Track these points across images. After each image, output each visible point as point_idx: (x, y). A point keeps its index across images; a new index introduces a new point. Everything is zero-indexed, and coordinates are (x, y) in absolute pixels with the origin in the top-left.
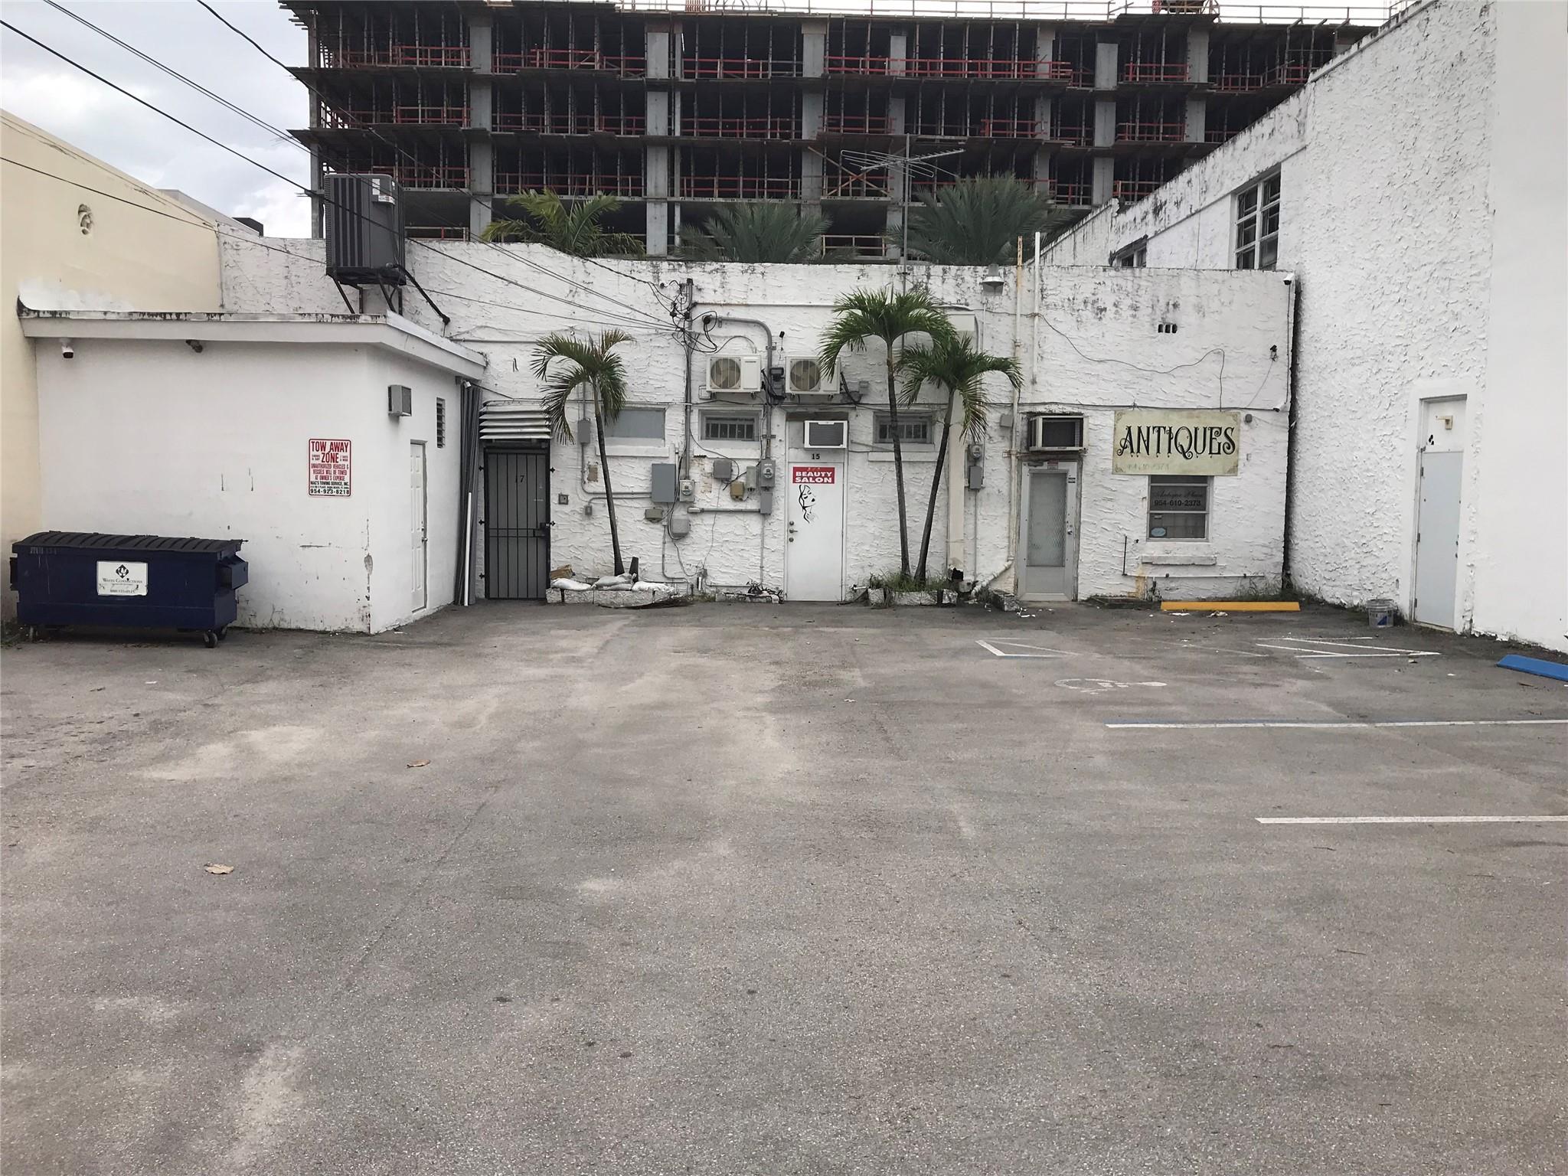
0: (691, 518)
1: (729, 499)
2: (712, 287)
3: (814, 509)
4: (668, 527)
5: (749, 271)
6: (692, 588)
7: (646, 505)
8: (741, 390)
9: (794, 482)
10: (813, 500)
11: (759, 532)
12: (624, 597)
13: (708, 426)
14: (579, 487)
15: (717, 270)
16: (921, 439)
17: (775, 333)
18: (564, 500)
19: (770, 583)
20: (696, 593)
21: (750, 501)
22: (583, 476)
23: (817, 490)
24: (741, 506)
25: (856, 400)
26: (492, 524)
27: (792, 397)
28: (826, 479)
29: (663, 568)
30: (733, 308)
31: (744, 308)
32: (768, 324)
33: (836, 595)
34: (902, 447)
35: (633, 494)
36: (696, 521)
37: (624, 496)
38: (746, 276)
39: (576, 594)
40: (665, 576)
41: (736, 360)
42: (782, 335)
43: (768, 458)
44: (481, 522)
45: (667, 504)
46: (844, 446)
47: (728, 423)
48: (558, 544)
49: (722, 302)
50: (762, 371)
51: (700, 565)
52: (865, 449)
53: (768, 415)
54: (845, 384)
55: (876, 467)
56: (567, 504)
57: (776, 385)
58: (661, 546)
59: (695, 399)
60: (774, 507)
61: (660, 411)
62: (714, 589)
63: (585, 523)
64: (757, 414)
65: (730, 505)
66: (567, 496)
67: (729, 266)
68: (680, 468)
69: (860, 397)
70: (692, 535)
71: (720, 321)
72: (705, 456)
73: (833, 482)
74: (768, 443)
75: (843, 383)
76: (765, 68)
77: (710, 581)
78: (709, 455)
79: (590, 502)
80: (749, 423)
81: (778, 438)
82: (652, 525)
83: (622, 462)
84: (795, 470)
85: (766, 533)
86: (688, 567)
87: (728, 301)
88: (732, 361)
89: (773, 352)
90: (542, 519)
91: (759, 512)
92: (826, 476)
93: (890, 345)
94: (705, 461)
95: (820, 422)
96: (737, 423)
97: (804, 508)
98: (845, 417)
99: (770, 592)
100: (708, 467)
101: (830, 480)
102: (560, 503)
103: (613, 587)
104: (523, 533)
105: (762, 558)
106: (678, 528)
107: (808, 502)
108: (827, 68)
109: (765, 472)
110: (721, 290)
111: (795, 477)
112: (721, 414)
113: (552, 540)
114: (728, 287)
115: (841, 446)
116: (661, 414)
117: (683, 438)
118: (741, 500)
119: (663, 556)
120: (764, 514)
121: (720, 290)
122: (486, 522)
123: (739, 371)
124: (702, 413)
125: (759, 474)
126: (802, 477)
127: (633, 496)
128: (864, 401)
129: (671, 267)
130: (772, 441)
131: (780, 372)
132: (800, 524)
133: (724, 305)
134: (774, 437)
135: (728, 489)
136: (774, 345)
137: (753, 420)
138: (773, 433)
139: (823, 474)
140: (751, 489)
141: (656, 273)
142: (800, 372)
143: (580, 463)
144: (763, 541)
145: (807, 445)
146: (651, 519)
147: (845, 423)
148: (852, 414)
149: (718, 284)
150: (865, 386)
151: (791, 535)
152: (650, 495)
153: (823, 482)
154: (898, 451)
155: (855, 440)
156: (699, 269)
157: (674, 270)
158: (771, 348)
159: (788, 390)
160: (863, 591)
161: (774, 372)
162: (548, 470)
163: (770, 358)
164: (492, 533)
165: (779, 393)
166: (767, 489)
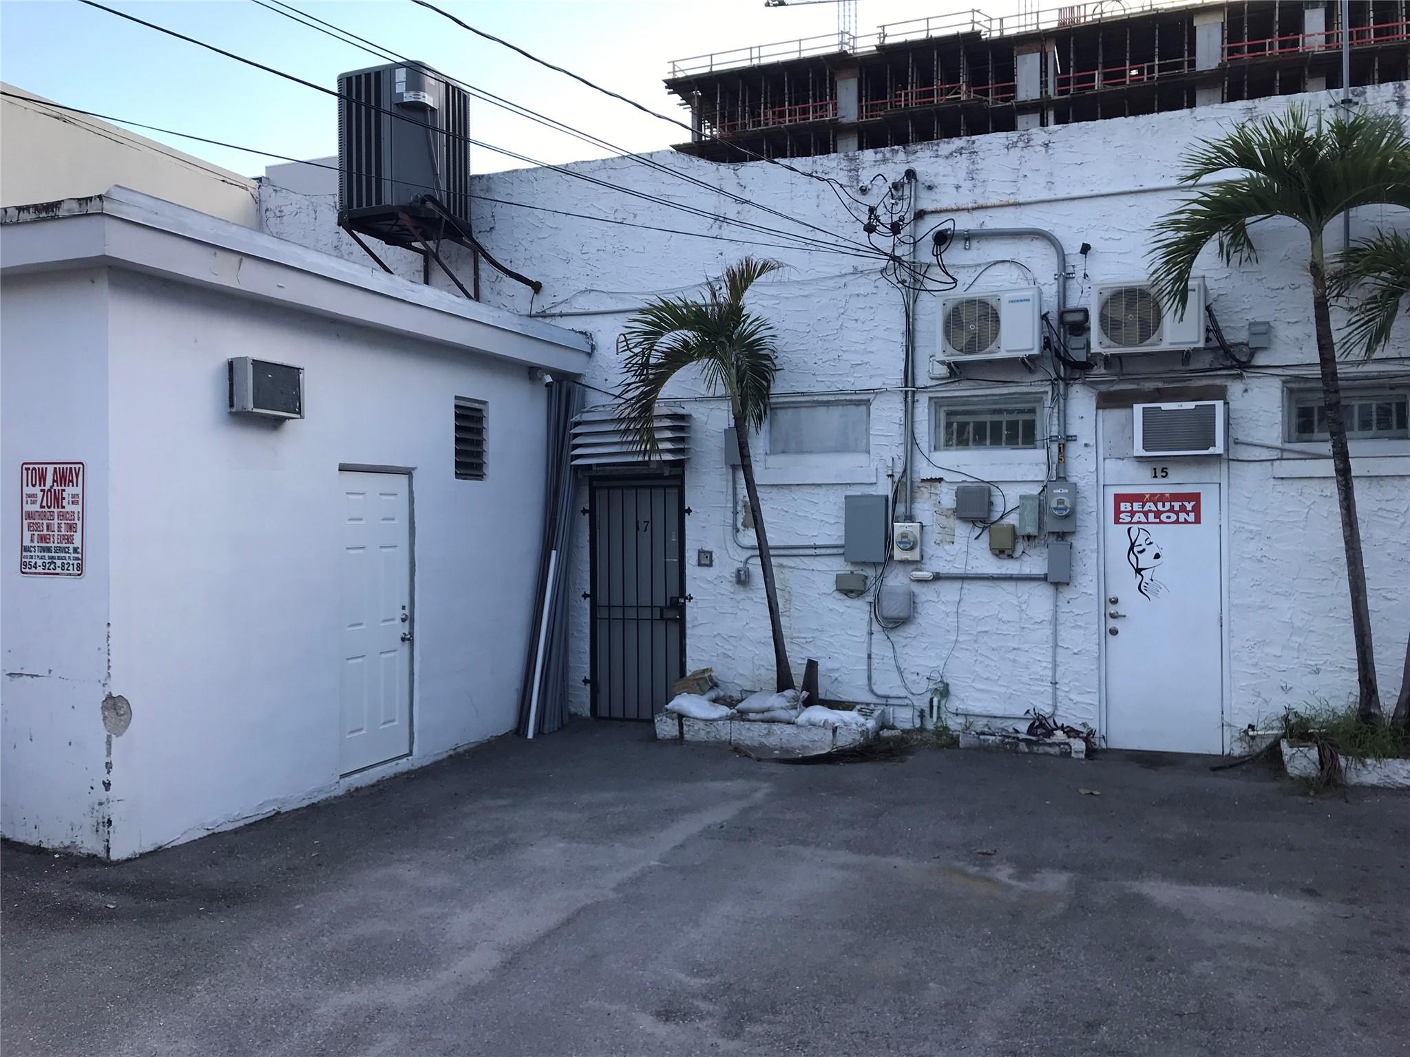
0: (916, 588)
1: (988, 554)
2: (951, 181)
3: (1159, 573)
4: (876, 605)
5: (1021, 144)
6: (922, 715)
7: (839, 566)
8: (1002, 354)
9: (1117, 521)
10: (1157, 556)
11: (1048, 616)
12: (781, 736)
13: (949, 425)
14: (729, 537)
15: (960, 151)
16: (1395, 431)
17: (1073, 248)
18: (706, 559)
19: (1069, 716)
20: (930, 725)
21: (1026, 558)
22: (735, 520)
23: (1163, 536)
24: (1010, 567)
25: (1244, 359)
26: (602, 599)
27: (1109, 361)
28: (1182, 516)
29: (870, 678)
30: (990, 212)
31: (1012, 209)
32: (1058, 234)
33: (1211, 743)
34: (1353, 448)
35: (815, 547)
36: (926, 594)
37: (801, 552)
38: (1016, 152)
39: (701, 725)
40: (872, 691)
41: (993, 302)
42: (1085, 249)
43: (1062, 479)
44: (585, 596)
45: (875, 565)
46: (1219, 448)
47: (988, 418)
48: (698, 631)
49: (970, 205)
50: (1044, 317)
51: (936, 676)
52: (1265, 454)
53: (1061, 400)
54: (1217, 331)
55: (1291, 489)
56: (710, 565)
57: (1075, 342)
58: (865, 638)
59: (922, 380)
60: (1078, 568)
61: (862, 401)
62: (961, 720)
63: (739, 597)
64: (1038, 398)
65: (992, 566)
66: (711, 553)
67: (981, 140)
68: (895, 502)
69: (1253, 352)
70: (920, 620)
71: (968, 237)
72: (940, 480)
73: (1198, 520)
74: (1062, 450)
75: (1213, 328)
76: (1151, 70)
77: (953, 704)
78: (948, 477)
79: (746, 562)
80: (1027, 417)
81: (1082, 441)
82: (849, 602)
83: (798, 494)
84: (1119, 499)
85: (1062, 618)
86: (914, 677)
87: (981, 202)
88: (983, 303)
89: (1070, 282)
90: (674, 592)
91: (1044, 578)
92: (1183, 509)
93: (1316, 233)
94: (943, 487)
95: (1166, 406)
96: (1005, 418)
97: (1138, 571)
98: (1221, 394)
99: (1070, 732)
100: (948, 498)
101: (1192, 517)
102: (700, 565)
103: (766, 715)
104: (646, 614)
105: (1055, 666)
106: (893, 608)
107: (1145, 560)
108: (1226, 57)
109: (1054, 504)
110: (969, 184)
111: (1118, 512)
112: (974, 404)
113: (688, 625)
114: (981, 176)
115: (1211, 451)
116: (863, 408)
117: (902, 448)
118: (1010, 556)
119: (869, 657)
120: (1058, 580)
121: (967, 185)
122: (593, 596)
123: (996, 319)
124: (936, 403)
125: (1042, 508)
126: (1133, 513)
127: (815, 551)
128: (1260, 359)
129: (880, 156)
130: (1072, 447)
131: (1078, 317)
132: (1130, 600)
133: (974, 209)
134: (1070, 439)
135: (985, 536)
136: (1070, 270)
137: (1033, 411)
138: (1071, 432)
139: (1177, 506)
140: (1029, 537)
141: (854, 171)
142: (1121, 313)
143: (731, 498)
144: (1055, 633)
145: (1139, 450)
146: (849, 589)
147: (1219, 404)
148: (1235, 388)
149: (963, 174)
150: (1263, 331)
151: (1112, 623)
152: (843, 550)
153: (1177, 522)
154: (1341, 456)
155: (1242, 438)
156: (928, 153)
157: (885, 161)
158: (1065, 277)
159: (1095, 348)
160: (1269, 741)
161: (1070, 318)
162: (683, 511)
163: (1063, 294)
164: (603, 613)
165: (1081, 356)
166: (1061, 536)
